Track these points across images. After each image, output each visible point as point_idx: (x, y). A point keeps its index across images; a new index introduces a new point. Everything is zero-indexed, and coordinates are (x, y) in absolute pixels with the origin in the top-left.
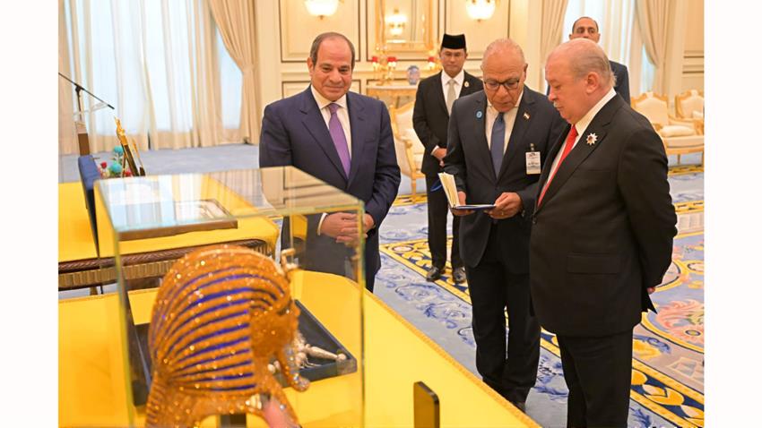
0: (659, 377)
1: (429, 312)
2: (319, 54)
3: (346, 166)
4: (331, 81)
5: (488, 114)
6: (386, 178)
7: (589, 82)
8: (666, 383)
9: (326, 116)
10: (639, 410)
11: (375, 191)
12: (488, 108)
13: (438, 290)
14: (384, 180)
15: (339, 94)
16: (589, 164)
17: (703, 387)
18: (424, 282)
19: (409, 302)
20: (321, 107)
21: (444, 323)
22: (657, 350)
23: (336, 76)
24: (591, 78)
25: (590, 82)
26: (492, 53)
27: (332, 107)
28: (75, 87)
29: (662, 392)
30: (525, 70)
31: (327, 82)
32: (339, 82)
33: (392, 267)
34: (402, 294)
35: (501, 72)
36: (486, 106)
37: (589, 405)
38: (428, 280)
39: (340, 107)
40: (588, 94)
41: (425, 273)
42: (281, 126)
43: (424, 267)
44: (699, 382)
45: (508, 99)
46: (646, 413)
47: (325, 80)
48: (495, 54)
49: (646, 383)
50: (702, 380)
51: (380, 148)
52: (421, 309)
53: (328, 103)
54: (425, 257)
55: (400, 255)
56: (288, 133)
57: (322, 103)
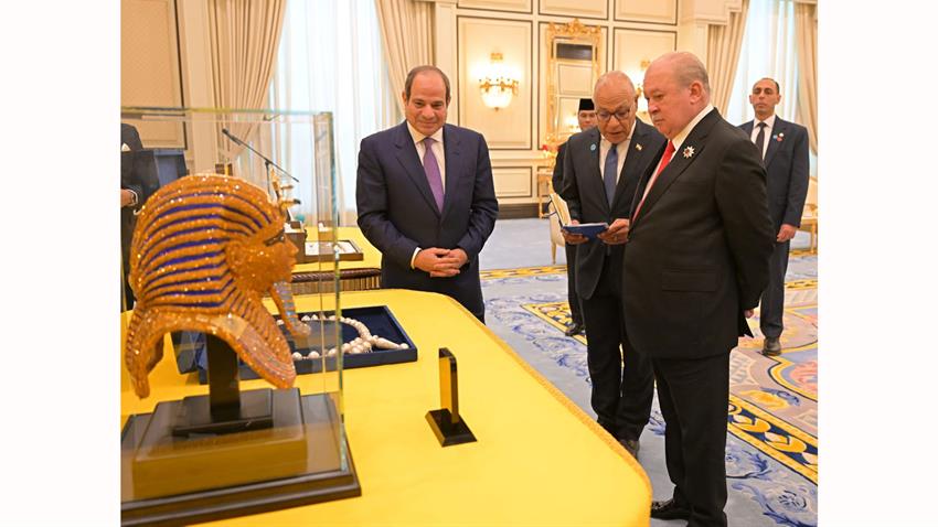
0: (783, 426)
1: (561, 362)
2: (412, 88)
3: (439, 201)
4: (424, 118)
5: (602, 148)
6: (483, 211)
7: (692, 94)
8: (789, 431)
9: (421, 152)
10: (757, 456)
11: (471, 225)
12: (602, 142)
13: (574, 343)
14: (480, 213)
15: (432, 130)
16: (684, 177)
17: (816, 431)
18: (563, 336)
19: (544, 353)
20: (415, 142)
21: (574, 371)
22: (785, 402)
23: (429, 111)
24: (696, 87)
25: (694, 92)
26: (602, 84)
27: (427, 141)
28: (264, 161)
29: (785, 440)
30: (636, 101)
31: (420, 118)
32: (432, 119)
33: (536, 323)
34: (539, 346)
35: (613, 102)
36: (600, 139)
37: (684, 432)
38: (567, 334)
39: (435, 141)
40: (692, 103)
41: (565, 329)
42: (375, 162)
43: (566, 324)
44: (813, 426)
45: (620, 129)
46: (763, 457)
47: (418, 115)
48: (605, 85)
49: (769, 431)
50: (816, 424)
51: (476, 182)
52: (555, 358)
53: (423, 137)
54: (568, 317)
55: (545, 313)
56: (382, 168)
57: (417, 137)
